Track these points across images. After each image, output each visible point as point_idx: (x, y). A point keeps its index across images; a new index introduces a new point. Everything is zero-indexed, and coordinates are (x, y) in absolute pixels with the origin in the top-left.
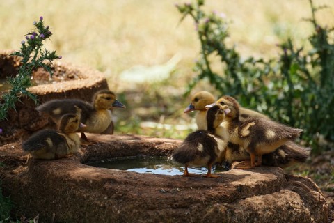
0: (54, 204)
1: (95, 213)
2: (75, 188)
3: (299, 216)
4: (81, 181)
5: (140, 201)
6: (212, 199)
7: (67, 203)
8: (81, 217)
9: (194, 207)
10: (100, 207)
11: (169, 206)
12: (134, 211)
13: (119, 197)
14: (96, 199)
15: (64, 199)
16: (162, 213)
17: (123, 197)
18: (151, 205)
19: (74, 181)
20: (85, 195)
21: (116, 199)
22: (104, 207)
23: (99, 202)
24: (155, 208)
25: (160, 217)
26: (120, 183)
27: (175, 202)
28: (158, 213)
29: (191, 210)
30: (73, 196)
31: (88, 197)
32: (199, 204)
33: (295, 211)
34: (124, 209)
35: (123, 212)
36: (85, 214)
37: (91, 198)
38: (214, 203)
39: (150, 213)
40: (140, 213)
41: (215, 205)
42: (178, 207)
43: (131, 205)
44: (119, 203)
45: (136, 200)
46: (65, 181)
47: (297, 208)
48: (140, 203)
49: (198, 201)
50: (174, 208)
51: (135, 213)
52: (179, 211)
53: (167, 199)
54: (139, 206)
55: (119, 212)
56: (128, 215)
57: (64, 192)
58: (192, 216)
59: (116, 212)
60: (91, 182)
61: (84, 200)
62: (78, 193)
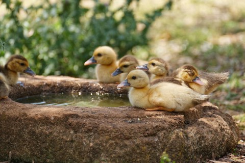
0: (8, 143)
1: (61, 148)
2: (34, 126)
3: (229, 137)
4: (40, 118)
5: (117, 131)
6: (172, 126)
7: (24, 141)
8: (42, 153)
9: (161, 134)
10: (66, 141)
11: (142, 135)
12: (111, 142)
13: (89, 130)
14: (61, 134)
15: (21, 137)
16: (138, 141)
17: (94, 130)
18: (128, 135)
19: (32, 119)
20: (47, 132)
21: (86, 132)
22: (72, 141)
23: (64, 137)
24: (131, 138)
25: (136, 145)
26: (83, 117)
27: (146, 131)
28: (134, 142)
29: (159, 137)
30: (33, 133)
31: (51, 133)
32: (164, 131)
33: (226, 132)
34: (97, 141)
35: (96, 144)
36: (47, 149)
37: (55, 134)
38: (174, 129)
39: (127, 142)
40: (117, 143)
41: (175, 131)
42: (149, 135)
43: (107, 137)
44: (90, 136)
45: (112, 131)
46: (21, 120)
47: (226, 129)
48: (117, 134)
49: (163, 129)
50: (146, 136)
51: (112, 144)
52: (150, 139)
53: (139, 128)
54: (117, 137)
55: (91, 144)
56: (103, 146)
57: (20, 131)
58: (160, 142)
59: (89, 144)
60: (52, 118)
61: (47, 135)
62: (38, 131)
